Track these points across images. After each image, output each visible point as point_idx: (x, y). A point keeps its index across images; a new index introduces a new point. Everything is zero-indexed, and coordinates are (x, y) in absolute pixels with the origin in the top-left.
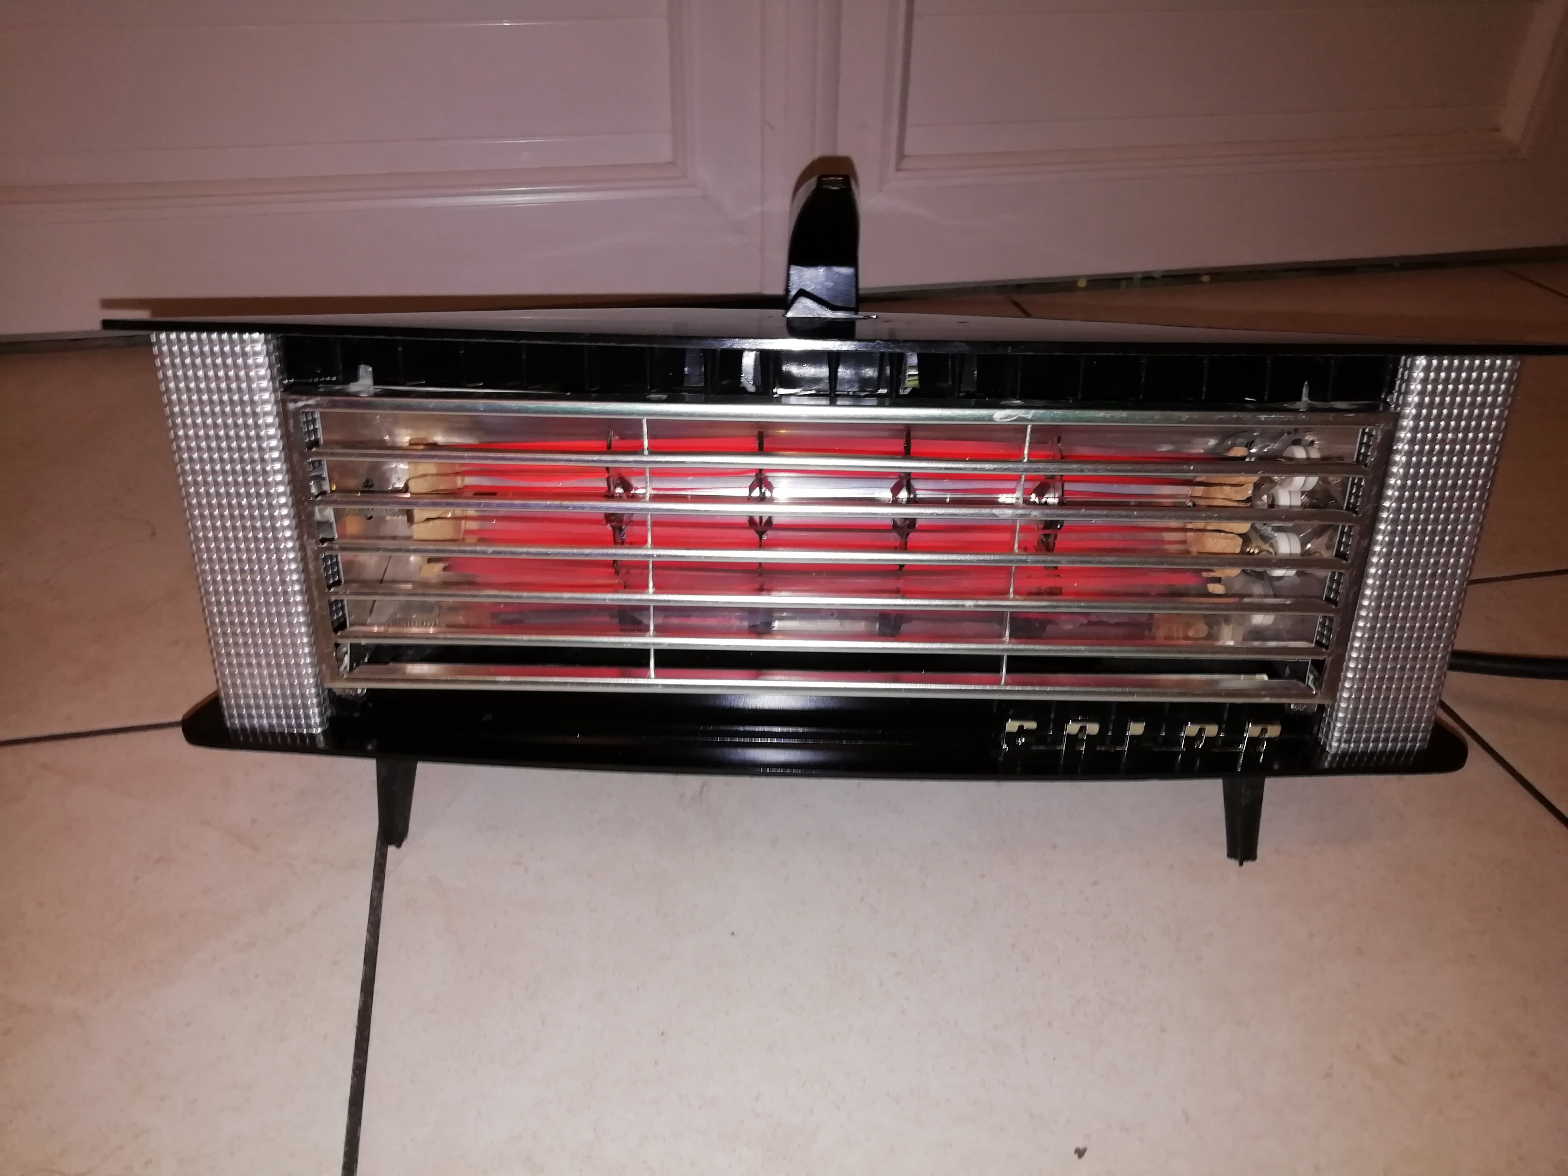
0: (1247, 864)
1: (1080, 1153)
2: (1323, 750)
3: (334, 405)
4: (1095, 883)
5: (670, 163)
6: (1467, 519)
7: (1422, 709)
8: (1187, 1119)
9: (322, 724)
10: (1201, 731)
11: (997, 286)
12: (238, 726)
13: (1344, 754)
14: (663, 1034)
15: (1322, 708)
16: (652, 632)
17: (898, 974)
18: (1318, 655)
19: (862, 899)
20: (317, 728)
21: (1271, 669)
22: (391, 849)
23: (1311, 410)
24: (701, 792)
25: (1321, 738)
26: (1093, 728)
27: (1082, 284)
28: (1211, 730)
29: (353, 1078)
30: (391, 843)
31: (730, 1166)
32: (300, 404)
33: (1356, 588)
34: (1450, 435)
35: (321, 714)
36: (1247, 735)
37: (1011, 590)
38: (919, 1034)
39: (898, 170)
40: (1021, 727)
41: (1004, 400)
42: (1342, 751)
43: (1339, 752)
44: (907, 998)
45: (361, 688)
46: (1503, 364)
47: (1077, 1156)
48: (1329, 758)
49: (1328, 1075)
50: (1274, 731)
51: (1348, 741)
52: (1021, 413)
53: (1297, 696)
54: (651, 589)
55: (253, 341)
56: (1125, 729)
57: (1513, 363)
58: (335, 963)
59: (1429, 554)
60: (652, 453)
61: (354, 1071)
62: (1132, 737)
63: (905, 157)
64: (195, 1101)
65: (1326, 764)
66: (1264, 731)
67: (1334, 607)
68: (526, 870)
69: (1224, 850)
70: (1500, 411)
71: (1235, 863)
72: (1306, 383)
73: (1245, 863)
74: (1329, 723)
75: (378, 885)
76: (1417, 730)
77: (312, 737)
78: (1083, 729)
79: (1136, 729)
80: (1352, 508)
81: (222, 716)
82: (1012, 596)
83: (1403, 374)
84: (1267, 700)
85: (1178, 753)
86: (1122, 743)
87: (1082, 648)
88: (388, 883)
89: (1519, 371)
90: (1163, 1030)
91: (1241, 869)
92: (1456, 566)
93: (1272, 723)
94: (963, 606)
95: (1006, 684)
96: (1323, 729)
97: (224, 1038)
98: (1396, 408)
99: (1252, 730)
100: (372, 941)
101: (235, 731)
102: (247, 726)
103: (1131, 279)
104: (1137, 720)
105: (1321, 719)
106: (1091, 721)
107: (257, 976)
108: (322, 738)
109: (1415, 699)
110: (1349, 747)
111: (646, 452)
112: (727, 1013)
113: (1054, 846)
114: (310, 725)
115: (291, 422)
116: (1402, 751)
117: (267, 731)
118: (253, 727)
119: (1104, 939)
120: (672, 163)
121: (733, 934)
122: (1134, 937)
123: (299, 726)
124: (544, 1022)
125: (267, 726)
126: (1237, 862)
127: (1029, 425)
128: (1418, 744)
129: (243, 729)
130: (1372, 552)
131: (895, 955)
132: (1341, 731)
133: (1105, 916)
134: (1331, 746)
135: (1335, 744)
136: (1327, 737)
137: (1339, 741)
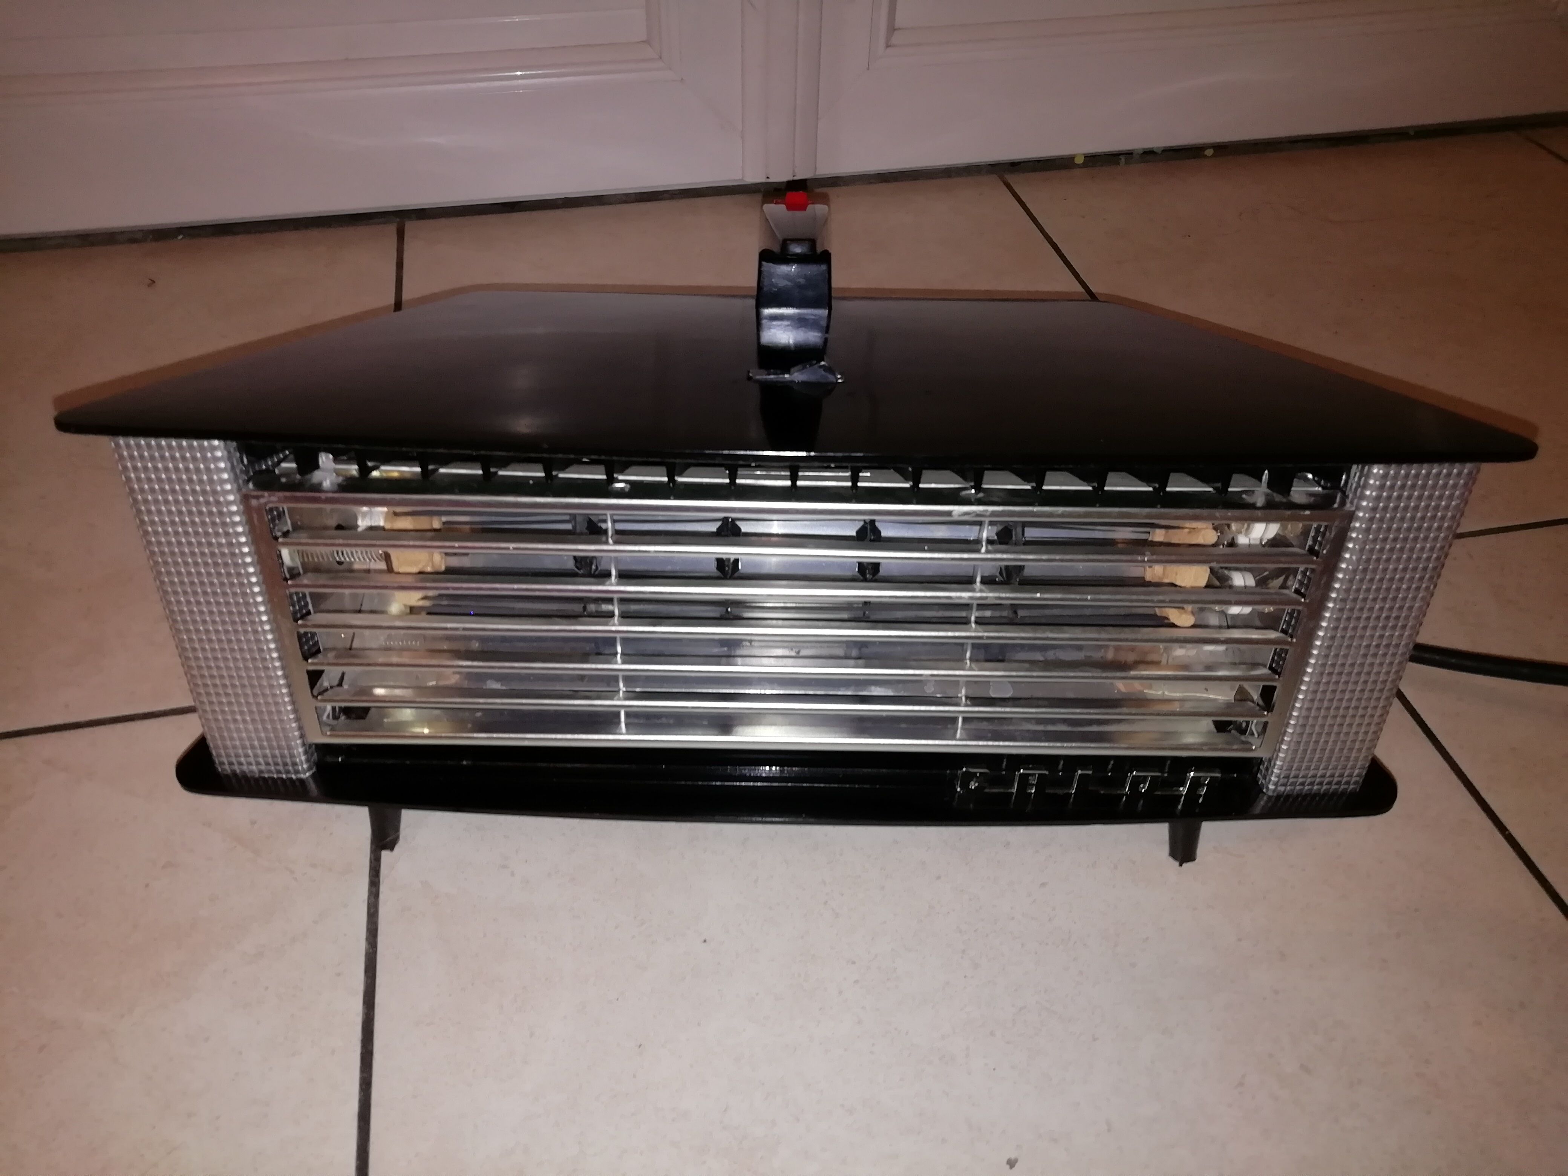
0: (1188, 864)
1: (1012, 1163)
2: (1260, 792)
3: (297, 500)
4: (1043, 885)
5: (644, 42)
8: (1109, 1129)
9: (309, 770)
11: (989, 165)
12: (229, 771)
14: (640, 1046)
15: (1260, 761)
16: (622, 696)
17: (856, 982)
18: (1260, 717)
19: (826, 903)
20: (304, 771)
22: (385, 854)
23: (1269, 504)
25: (1259, 779)
27: (1079, 160)
29: (360, 1093)
30: (384, 848)
32: (262, 501)
35: (308, 762)
36: (1190, 778)
37: (967, 660)
38: (873, 1045)
39: (888, 46)
40: (974, 772)
42: (1277, 794)
43: (1275, 794)
44: (863, 1008)
47: (1008, 1167)
48: (1265, 798)
49: (1241, 1084)
51: (1285, 785)
52: (980, 510)
53: (1237, 750)
54: (619, 660)
55: (214, 448)
58: (339, 975)
61: (361, 1085)
63: (895, 30)
64: (218, 1118)
65: (1261, 806)
68: (513, 874)
69: (1166, 848)
71: (1175, 862)
72: (1267, 471)
73: (1184, 865)
74: (1267, 770)
75: (374, 890)
77: (302, 781)
80: (1302, 593)
81: (213, 762)
82: (967, 666)
83: (1359, 479)
84: (1208, 754)
85: (1122, 796)
86: (1070, 786)
88: (383, 888)
90: (1094, 1039)
91: (1181, 866)
95: (962, 739)
96: (1261, 774)
97: (240, 1053)
98: (1351, 506)
99: (1194, 776)
100: (371, 950)
101: (227, 776)
102: (238, 771)
103: (1132, 154)
104: (1085, 769)
106: (1041, 769)
107: (267, 989)
108: (311, 782)
109: (1351, 749)
110: (1284, 791)
111: (610, 539)
112: (699, 1024)
114: (297, 772)
115: (255, 516)
116: (1335, 793)
117: (257, 775)
118: (243, 772)
119: (1047, 944)
120: (647, 42)
121: (705, 941)
122: (1075, 942)
123: (288, 772)
124: (532, 1035)
125: (257, 771)
126: (1177, 864)
127: (987, 520)
128: (1352, 787)
129: (234, 773)
130: (1316, 636)
131: (854, 963)
132: (1278, 776)
133: (1050, 920)
134: (1268, 788)
135: (1271, 786)
136: (1265, 779)
137: (1276, 785)
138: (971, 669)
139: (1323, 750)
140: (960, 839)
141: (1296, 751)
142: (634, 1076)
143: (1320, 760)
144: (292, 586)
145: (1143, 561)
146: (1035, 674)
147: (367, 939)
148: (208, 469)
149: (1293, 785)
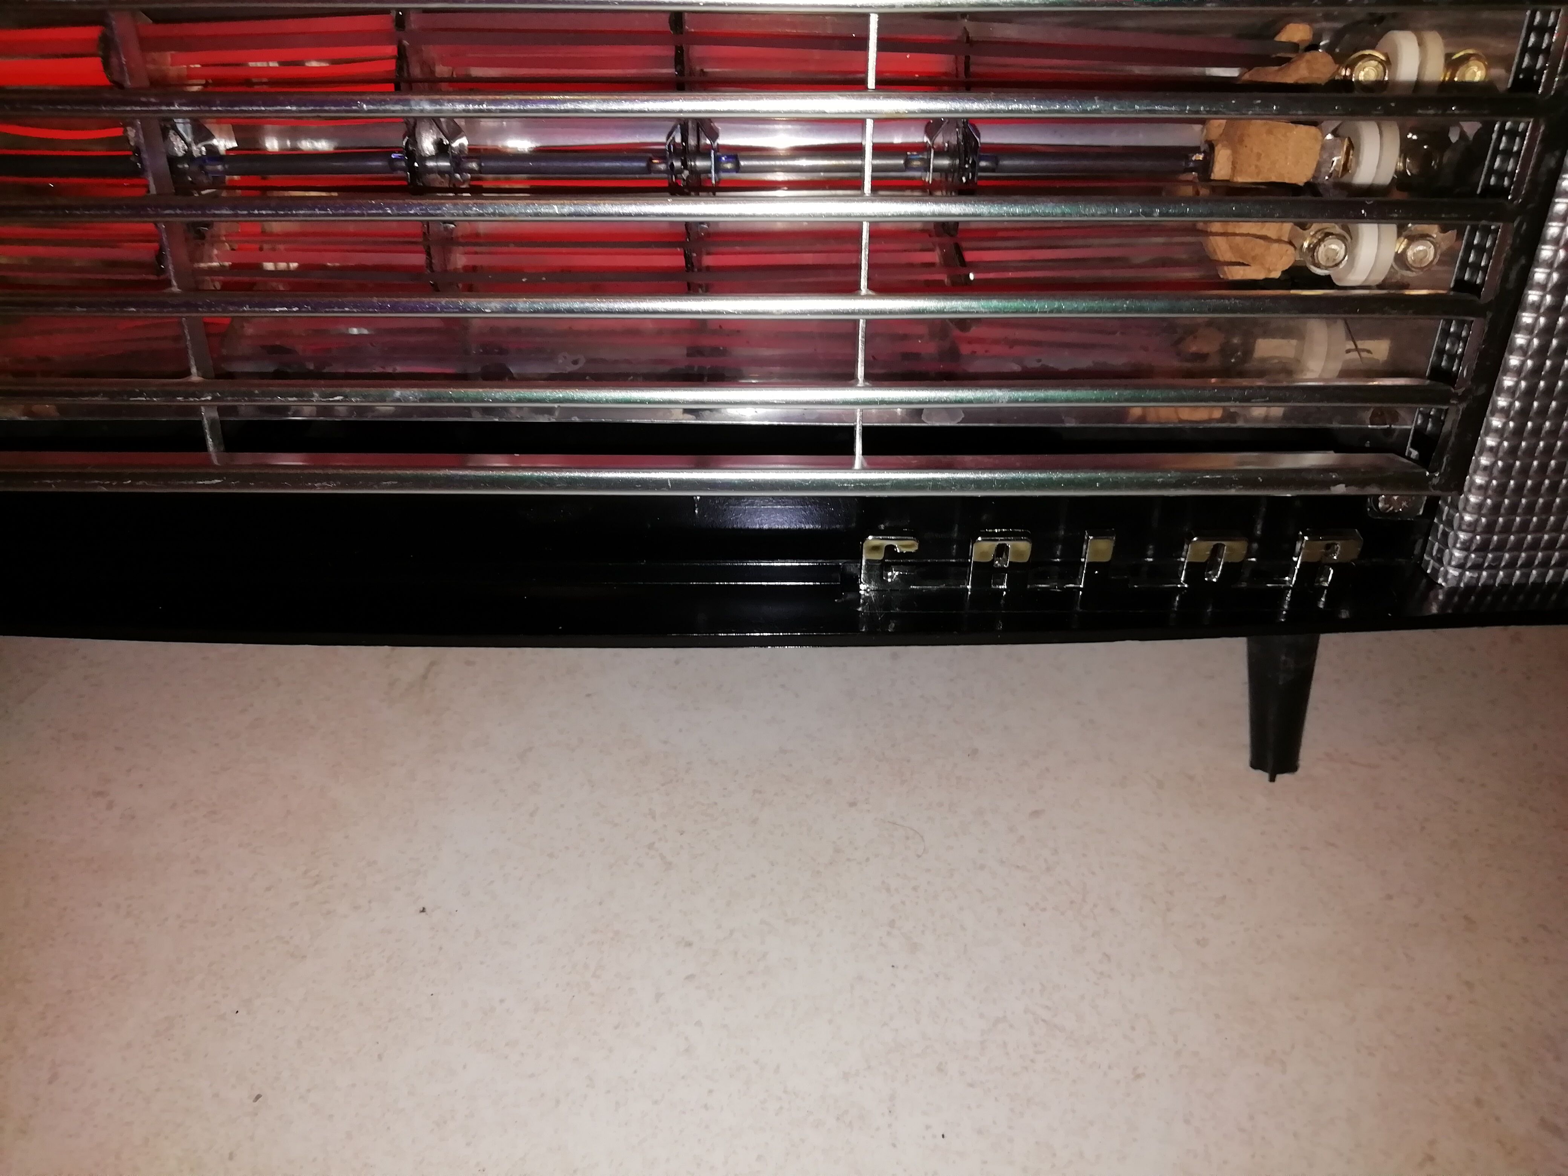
0: (1283, 779)
2: (1432, 583)
4: (1036, 814)
10: (1216, 551)
13: (1471, 588)
14: (258, 1097)
15: (1433, 507)
17: (691, 977)
19: (651, 846)
24: (425, 677)
25: (1428, 562)
26: (1020, 550)
28: (1234, 550)
33: (1523, 261)
36: (1298, 557)
40: (890, 550)
42: (1466, 585)
43: (1462, 585)
44: (698, 1023)
50: (1347, 550)
51: (1477, 567)
56: (1080, 551)
62: (1092, 566)
65: (1434, 609)
66: (1329, 550)
69: (1245, 756)
71: (1262, 776)
73: (1279, 777)
74: (1445, 534)
78: (1001, 551)
79: (1098, 549)
84: (1338, 491)
85: (1175, 593)
86: (1075, 579)
91: (1272, 784)
93: (1343, 535)
95: (865, 470)
96: (1433, 545)
99: (1306, 549)
104: (1098, 534)
105: (1431, 528)
106: (1017, 537)
110: (1479, 578)
112: (380, 1057)
113: (974, 753)
119: (1044, 910)
121: (423, 910)
122: (1095, 906)
126: (1266, 776)
131: (689, 944)
132: (1466, 549)
133: (1048, 869)
134: (1445, 576)
135: (1453, 572)
136: (1440, 560)
137: (1461, 566)
140: (893, 746)
149: (1494, 567)
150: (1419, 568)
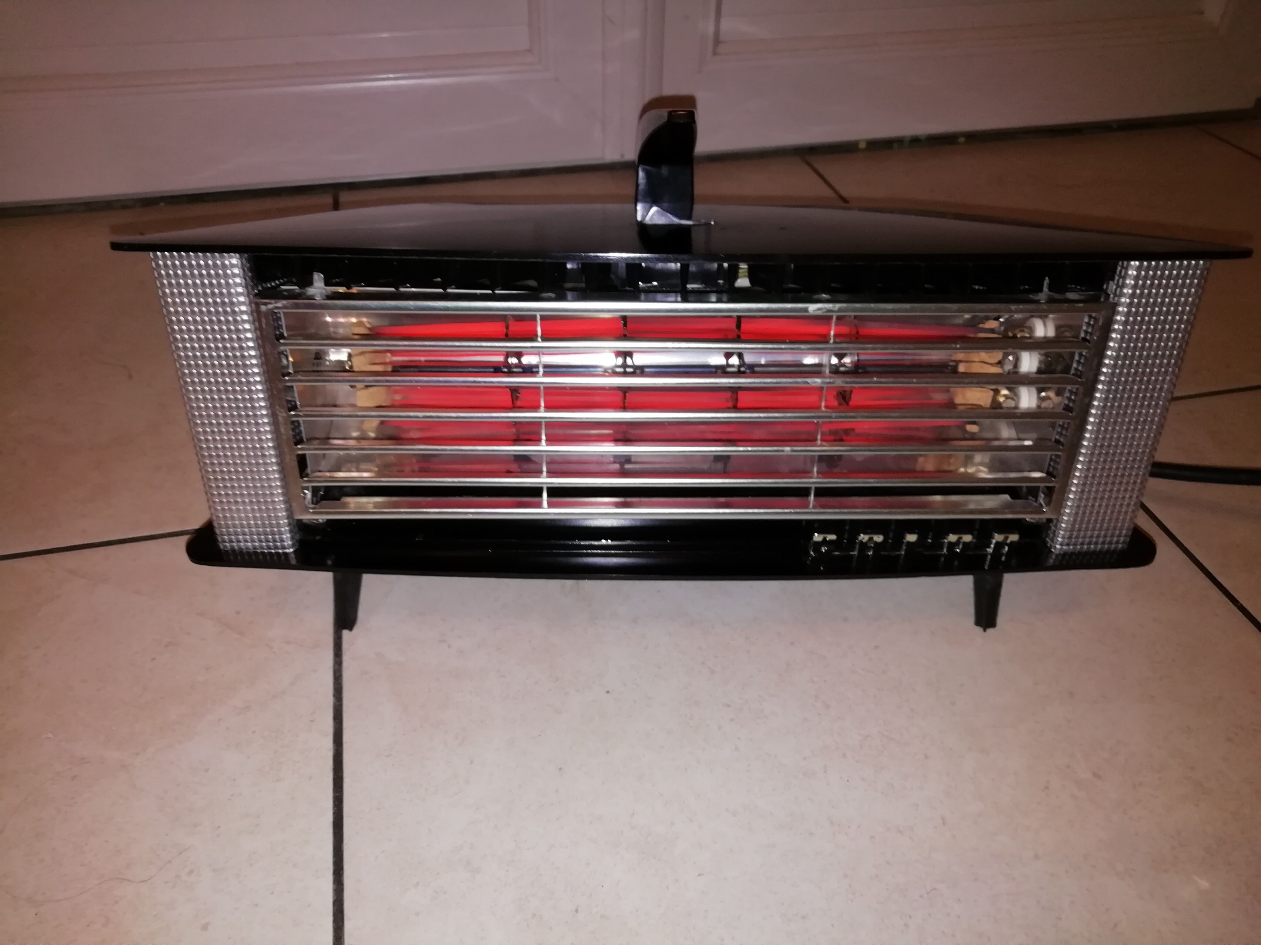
0: (990, 631)
2: (1050, 550)
3: (297, 306)
4: (876, 647)
5: (527, 51)
6: (1164, 380)
7: (1124, 520)
8: (944, 824)
9: (293, 546)
10: (960, 539)
12: (229, 547)
13: (1065, 554)
14: (560, 769)
15: (1049, 521)
16: (545, 474)
17: (732, 720)
18: (1050, 482)
19: (703, 663)
20: (289, 548)
21: (1014, 492)
22: (345, 633)
23: (1050, 301)
25: (1048, 542)
26: (879, 538)
27: (862, 145)
28: (968, 538)
29: (334, 808)
30: (345, 628)
31: (615, 865)
32: (270, 306)
33: (1078, 434)
34: (1154, 318)
35: (292, 538)
36: (994, 541)
37: (819, 437)
38: (749, 765)
39: (715, 53)
40: (825, 539)
41: (816, 294)
42: (1063, 552)
43: (1061, 552)
44: (739, 738)
45: (322, 518)
46: (1197, 265)
48: (1054, 557)
49: (1047, 788)
50: (1014, 538)
51: (1068, 545)
52: (829, 306)
53: (1031, 513)
54: (543, 442)
55: (231, 258)
56: (903, 537)
57: (1204, 264)
58: (312, 721)
59: (1134, 407)
60: (544, 339)
61: (334, 802)
62: (908, 544)
63: (719, 41)
64: (219, 827)
65: (1051, 562)
66: (1006, 538)
67: (1061, 447)
68: (449, 646)
69: (972, 619)
70: (1193, 299)
71: (979, 630)
72: (1047, 281)
73: (987, 630)
74: (1055, 531)
75: (338, 660)
76: (1119, 536)
77: (286, 555)
78: (871, 539)
79: (912, 538)
80: (1079, 374)
81: (216, 540)
82: (819, 442)
83: (1121, 271)
84: (1010, 516)
85: (941, 555)
86: (900, 549)
87: (872, 480)
88: (345, 659)
89: (1208, 270)
90: (926, 757)
92: (1154, 414)
93: (1012, 533)
94: (783, 451)
95: (814, 507)
96: (1050, 535)
97: (234, 780)
98: (1114, 298)
99: (998, 538)
100: (338, 703)
101: (227, 552)
102: (236, 548)
103: (902, 141)
104: (912, 532)
105: (1049, 528)
106: (878, 533)
107: (254, 732)
108: (293, 555)
109: (1119, 512)
110: (1069, 548)
111: (539, 339)
112: (607, 753)
113: (846, 619)
114: (284, 547)
115: (263, 320)
116: (1108, 551)
117: (251, 551)
118: (240, 548)
119: (883, 690)
120: (529, 51)
121: (608, 692)
122: (906, 688)
123: (276, 547)
124: (472, 762)
125: (251, 547)
126: (982, 629)
127: (835, 315)
128: (1120, 546)
129: (233, 550)
130: (1092, 406)
131: (729, 706)
132: (1063, 537)
133: (884, 672)
134: (1055, 548)
135: (1058, 547)
136: (1052, 541)
137: (1061, 544)
138: (821, 446)
139: (1098, 513)
141: (1077, 514)
142: (557, 791)
143: (1096, 521)
144: (288, 381)
145: (956, 349)
146: (872, 448)
147: (334, 696)
148: (227, 284)
149: (1075, 544)
150: (1045, 543)
